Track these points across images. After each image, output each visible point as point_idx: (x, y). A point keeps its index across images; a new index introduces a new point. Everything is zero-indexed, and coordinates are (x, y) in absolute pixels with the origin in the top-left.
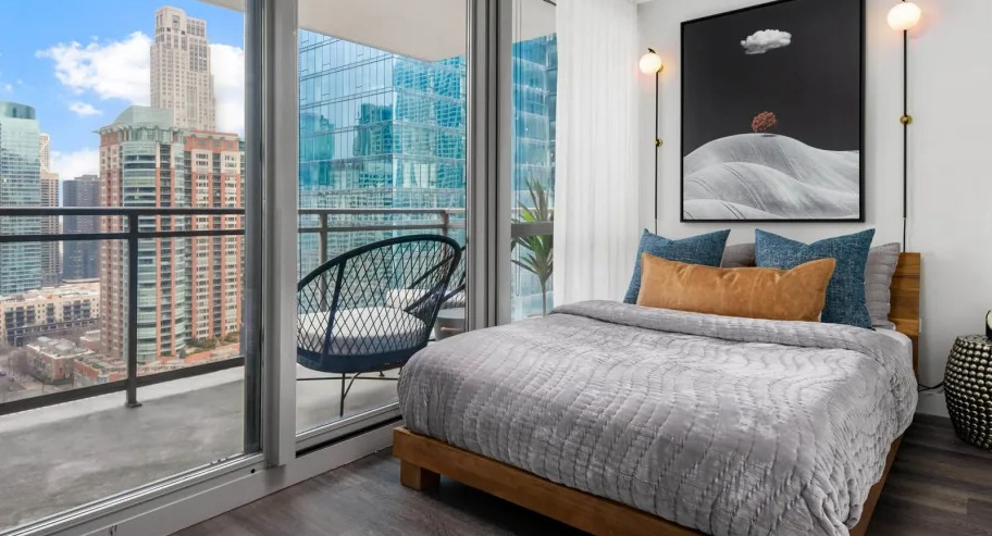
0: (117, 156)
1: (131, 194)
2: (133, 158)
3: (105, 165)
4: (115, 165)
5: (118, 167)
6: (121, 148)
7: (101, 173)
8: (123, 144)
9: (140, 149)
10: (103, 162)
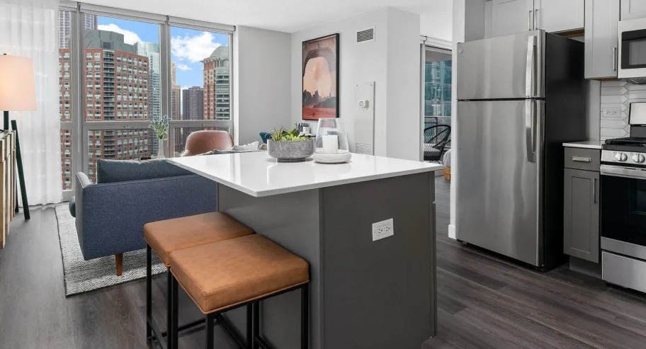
0: (213, 76)
1: (220, 99)
2: (221, 77)
3: (207, 81)
4: (212, 81)
5: (213, 82)
6: (215, 71)
7: (204, 86)
8: (216, 69)
9: (224, 72)
10: (205, 79)
